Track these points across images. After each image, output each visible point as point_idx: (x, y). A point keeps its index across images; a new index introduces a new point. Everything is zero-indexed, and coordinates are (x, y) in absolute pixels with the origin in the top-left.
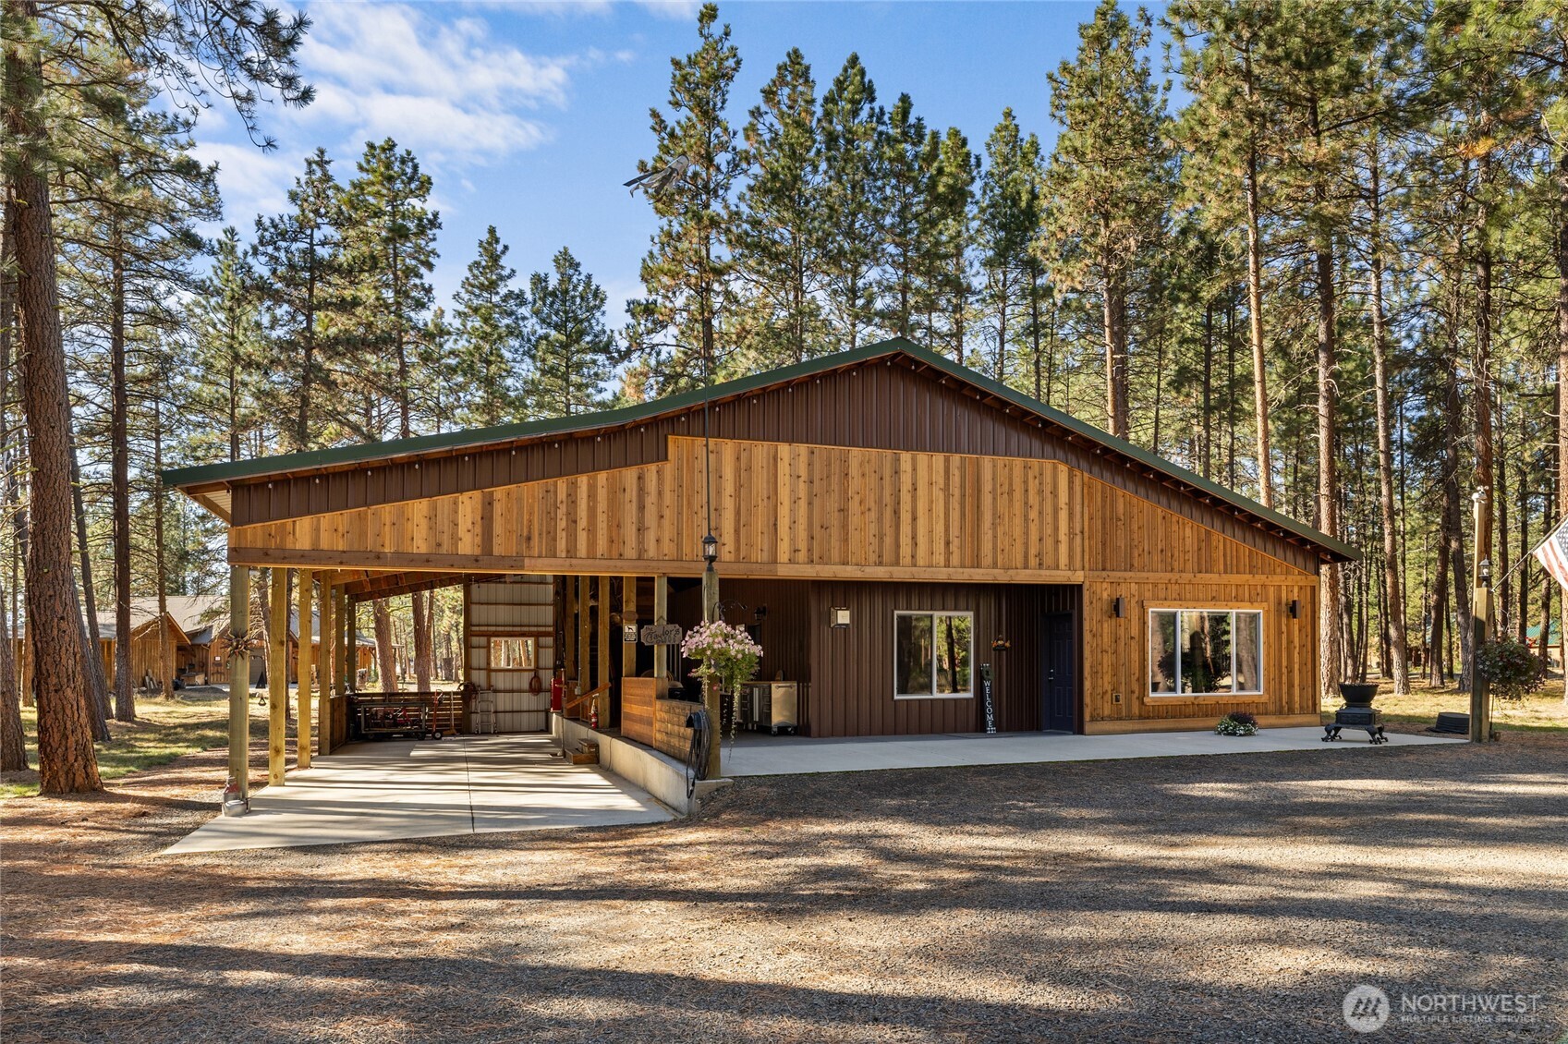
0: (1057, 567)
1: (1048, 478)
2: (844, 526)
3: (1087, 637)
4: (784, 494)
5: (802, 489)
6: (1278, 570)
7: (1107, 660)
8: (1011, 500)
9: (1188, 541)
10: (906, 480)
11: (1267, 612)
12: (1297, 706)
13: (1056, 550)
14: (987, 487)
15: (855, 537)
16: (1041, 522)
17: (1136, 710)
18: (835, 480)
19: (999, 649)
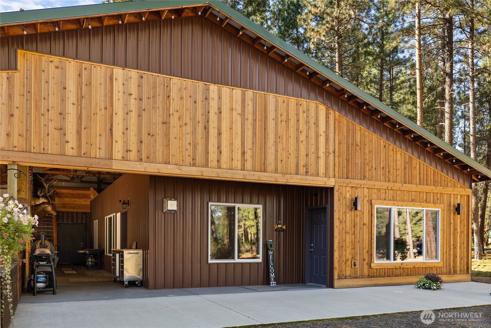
0: (318, 175)
1: (312, 113)
2: (167, 135)
3: (336, 223)
4: (118, 106)
5: (133, 104)
6: (449, 184)
7: (349, 238)
8: (288, 126)
9: (399, 163)
10: (213, 105)
11: (443, 210)
12: (458, 269)
13: (317, 163)
14: (271, 115)
15: (174, 144)
16: (308, 143)
17: (366, 272)
18: (159, 99)
19: (278, 230)
